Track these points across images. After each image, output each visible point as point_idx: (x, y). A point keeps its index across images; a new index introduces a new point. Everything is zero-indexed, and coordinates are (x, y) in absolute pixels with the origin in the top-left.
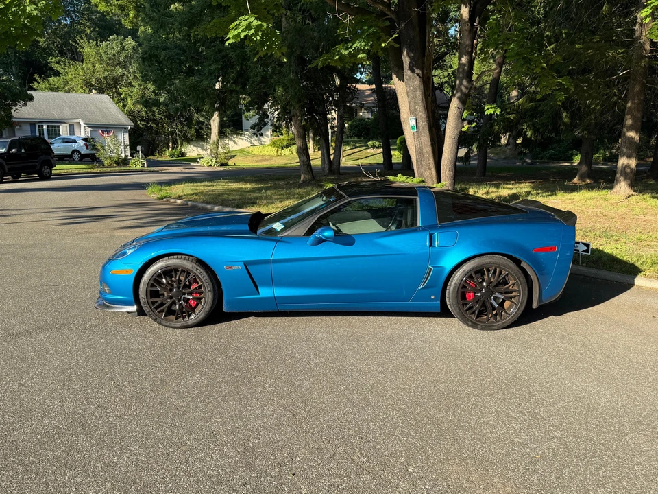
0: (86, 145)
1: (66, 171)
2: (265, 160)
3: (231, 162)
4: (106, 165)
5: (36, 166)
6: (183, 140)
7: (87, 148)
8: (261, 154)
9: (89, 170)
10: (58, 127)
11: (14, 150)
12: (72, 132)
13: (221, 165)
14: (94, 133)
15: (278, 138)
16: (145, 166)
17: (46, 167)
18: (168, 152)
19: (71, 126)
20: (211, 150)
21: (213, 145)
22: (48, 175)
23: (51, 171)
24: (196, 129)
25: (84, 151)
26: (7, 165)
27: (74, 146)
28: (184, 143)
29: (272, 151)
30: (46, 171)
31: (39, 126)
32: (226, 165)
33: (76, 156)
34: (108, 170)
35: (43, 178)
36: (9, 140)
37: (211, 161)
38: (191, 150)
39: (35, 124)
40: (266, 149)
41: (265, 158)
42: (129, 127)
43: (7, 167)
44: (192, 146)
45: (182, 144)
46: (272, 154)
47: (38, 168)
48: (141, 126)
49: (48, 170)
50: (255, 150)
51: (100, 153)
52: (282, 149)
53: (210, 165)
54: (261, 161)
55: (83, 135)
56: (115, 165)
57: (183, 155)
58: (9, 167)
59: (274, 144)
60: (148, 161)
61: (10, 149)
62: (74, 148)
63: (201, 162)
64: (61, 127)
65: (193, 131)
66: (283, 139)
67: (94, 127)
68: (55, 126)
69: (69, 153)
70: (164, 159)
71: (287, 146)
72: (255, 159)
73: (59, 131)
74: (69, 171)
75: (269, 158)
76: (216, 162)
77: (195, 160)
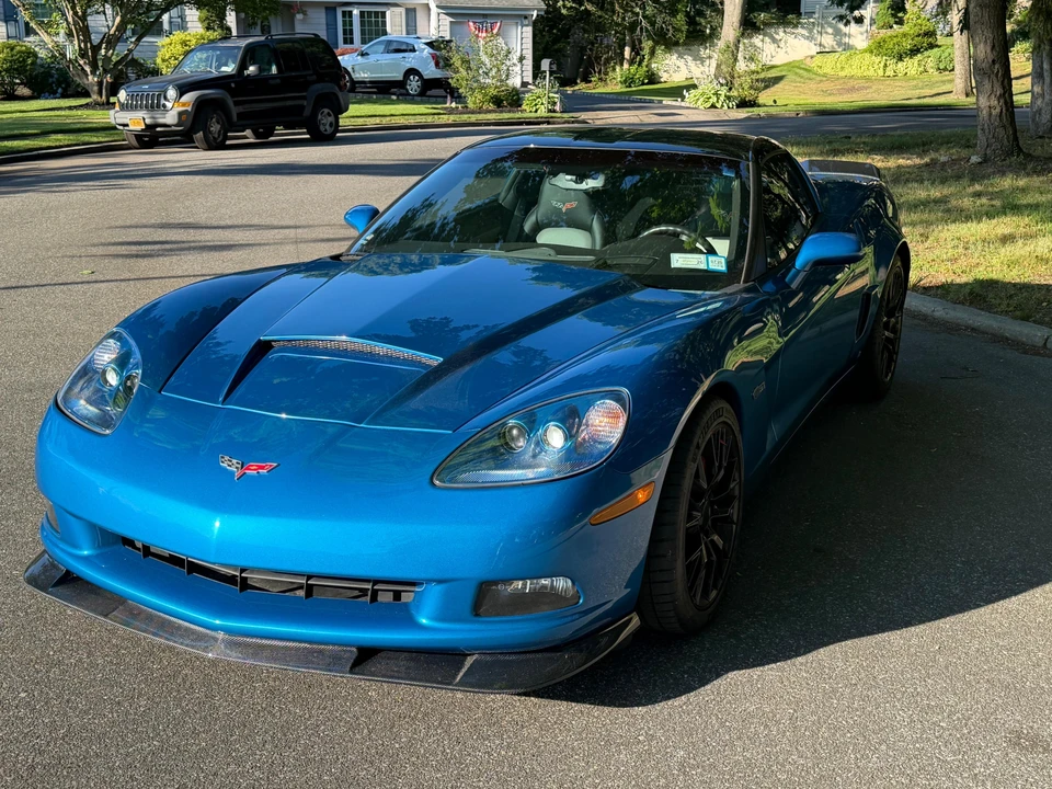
0: (434, 56)
1: (378, 120)
2: (852, 90)
3: (765, 97)
4: (471, 105)
5: (303, 107)
6: (657, 43)
7: (437, 64)
8: (842, 74)
9: (430, 119)
10: (384, 14)
11: (252, 68)
12: (411, 26)
13: (738, 106)
14: (457, 27)
15: (889, 32)
16: (557, 108)
17: (326, 111)
18: (620, 72)
19: (411, 12)
20: (718, 66)
21: (723, 52)
22: (330, 130)
23: (337, 122)
24: (687, 14)
25: (430, 71)
26: (236, 104)
27: (410, 61)
28: (659, 51)
29: (872, 66)
30: (325, 120)
31: (344, 13)
32: (752, 104)
33: (414, 85)
34: (473, 118)
35: (319, 138)
36: (243, 43)
37: (716, 94)
38: (673, 67)
39: (335, 9)
40: (856, 61)
41: (852, 83)
42: (535, 13)
43: (234, 111)
44: (675, 57)
45: (652, 53)
46: (871, 73)
47: (307, 112)
48: (564, 11)
49: (331, 119)
50: (828, 65)
51: (459, 77)
52: (900, 59)
53: (713, 106)
54: (841, 92)
55: (433, 34)
56: (492, 107)
57: (652, 78)
58: (241, 109)
59: (878, 48)
60: (565, 97)
61: (243, 66)
62: (408, 66)
63: (690, 96)
64: (388, 14)
65: (680, 20)
66: (905, 35)
67: (459, 15)
68: (376, 13)
69: (399, 76)
70: (608, 89)
71: (914, 52)
72: (824, 86)
73: (384, 23)
74: (385, 121)
75: (862, 83)
76: (728, 98)
77: (677, 92)
